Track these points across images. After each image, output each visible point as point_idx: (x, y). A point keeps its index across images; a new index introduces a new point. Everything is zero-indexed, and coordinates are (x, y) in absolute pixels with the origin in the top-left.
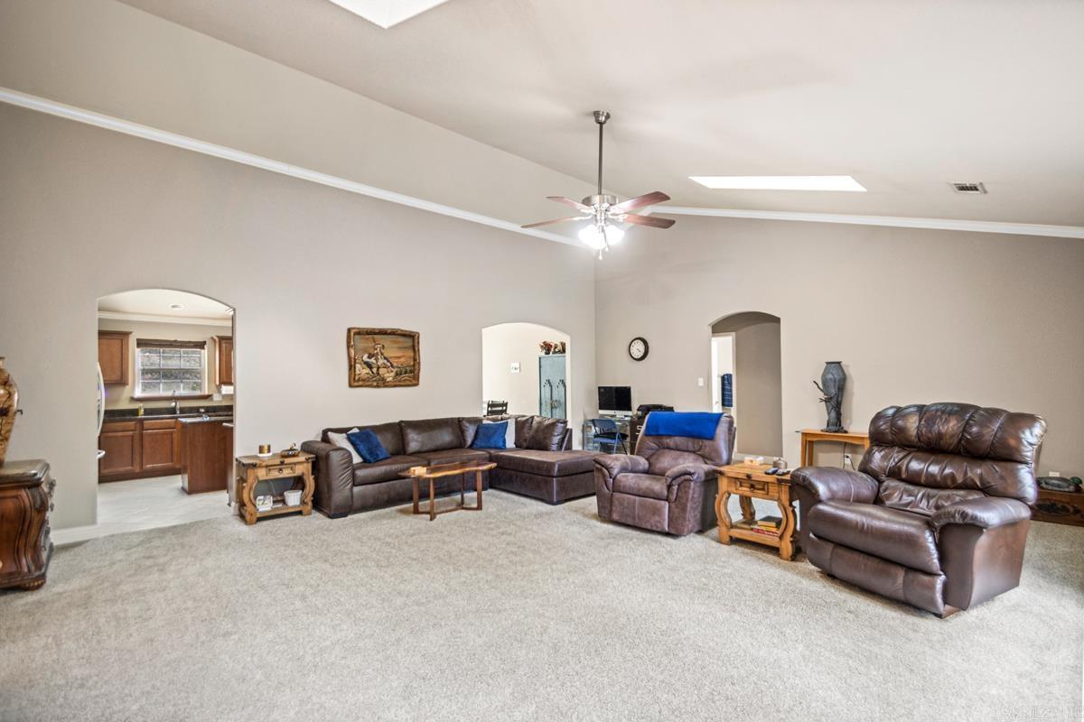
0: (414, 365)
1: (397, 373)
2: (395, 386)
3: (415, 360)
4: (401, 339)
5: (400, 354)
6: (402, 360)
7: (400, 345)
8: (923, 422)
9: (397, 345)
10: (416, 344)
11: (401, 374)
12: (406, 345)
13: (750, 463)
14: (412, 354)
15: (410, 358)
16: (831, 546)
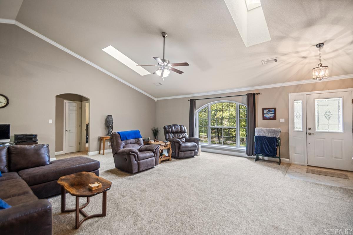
16: (183, 152)
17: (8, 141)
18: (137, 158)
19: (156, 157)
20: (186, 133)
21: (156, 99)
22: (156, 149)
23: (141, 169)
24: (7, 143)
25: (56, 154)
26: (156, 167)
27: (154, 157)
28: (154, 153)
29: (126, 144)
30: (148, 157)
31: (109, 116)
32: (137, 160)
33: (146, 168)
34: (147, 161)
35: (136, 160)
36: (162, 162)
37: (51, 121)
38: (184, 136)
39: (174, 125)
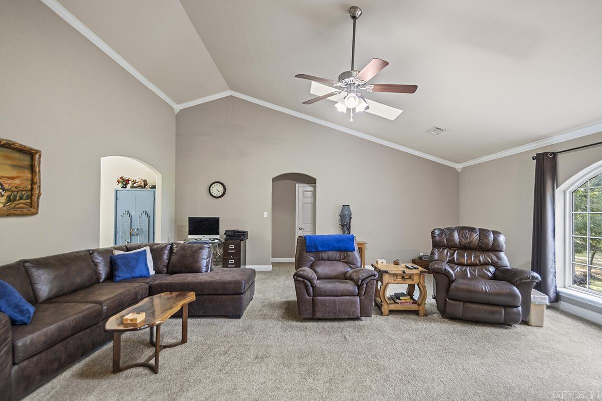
0: (32, 190)
1: (9, 197)
2: (8, 215)
3: (33, 183)
4: (17, 155)
5: (13, 174)
6: (17, 182)
7: (14, 163)
8: (460, 235)
9: (9, 162)
10: (36, 163)
11: (15, 200)
12: (22, 164)
13: (381, 264)
14: (29, 176)
15: (26, 180)
16: (462, 303)
17: (218, 237)
18: (311, 289)
19: (363, 298)
20: (502, 254)
21: (458, 167)
22: (363, 280)
23: (318, 315)
24: (217, 239)
25: (273, 261)
26: (365, 321)
27: (358, 295)
28: (359, 287)
29: (319, 260)
30: (339, 294)
31: (346, 207)
32: (312, 295)
33: (331, 316)
34: (335, 301)
35: (309, 295)
36: (392, 312)
37: (266, 214)
38: (492, 260)
39: (461, 229)
